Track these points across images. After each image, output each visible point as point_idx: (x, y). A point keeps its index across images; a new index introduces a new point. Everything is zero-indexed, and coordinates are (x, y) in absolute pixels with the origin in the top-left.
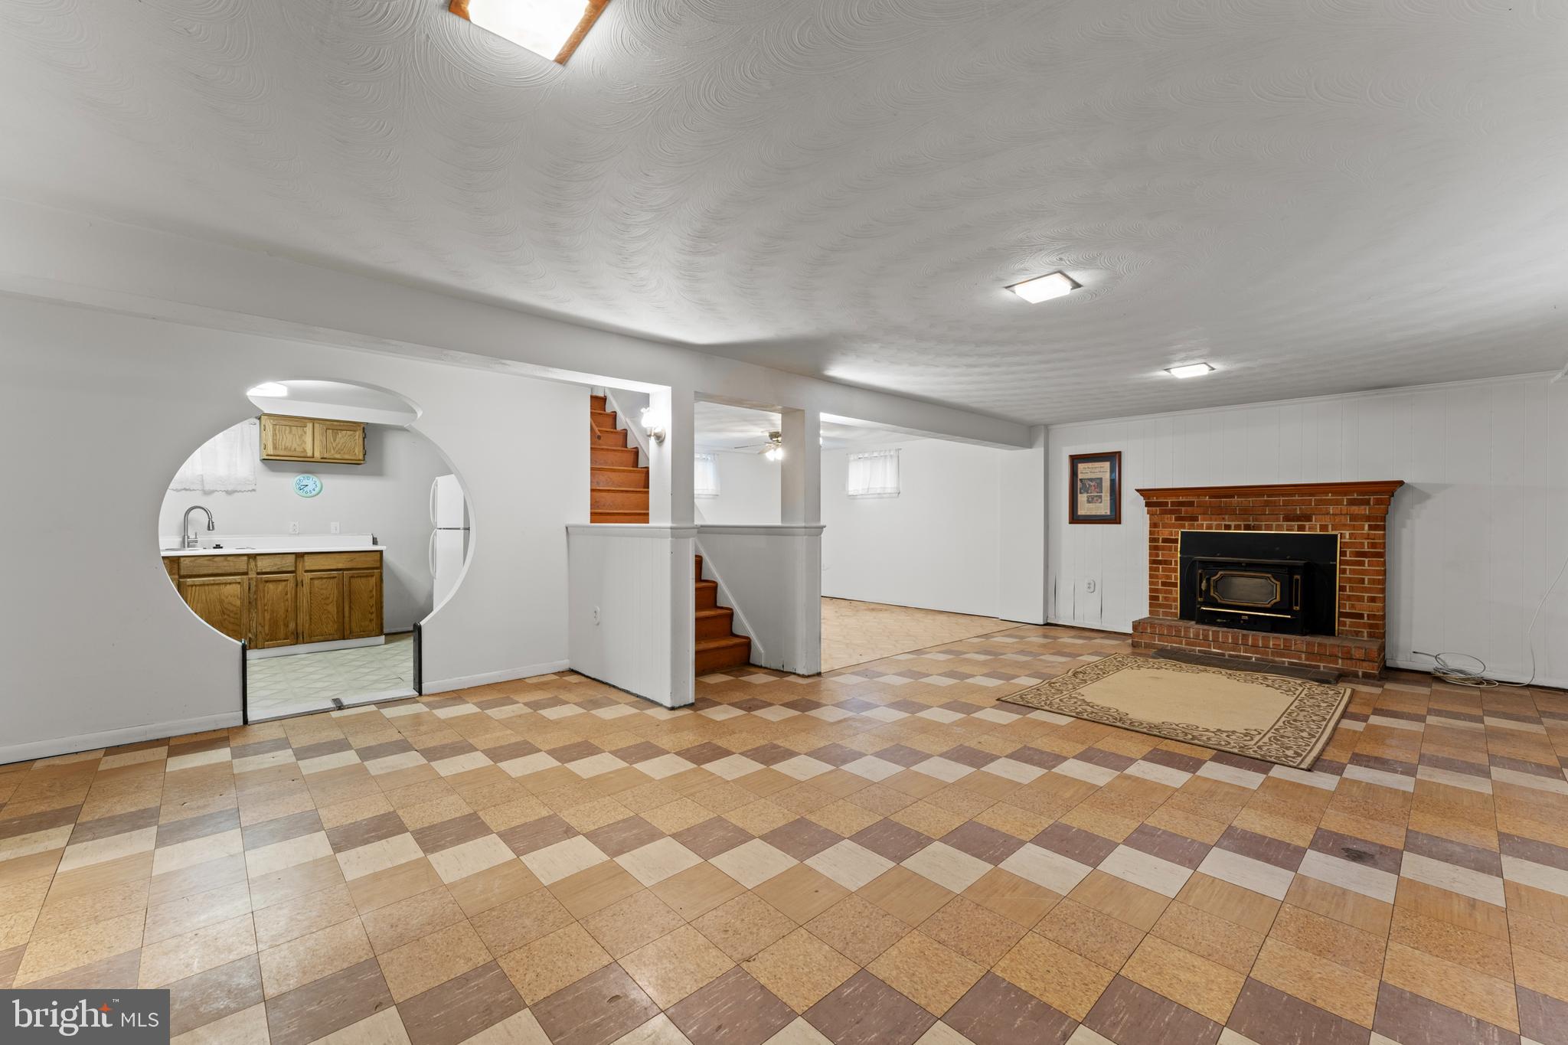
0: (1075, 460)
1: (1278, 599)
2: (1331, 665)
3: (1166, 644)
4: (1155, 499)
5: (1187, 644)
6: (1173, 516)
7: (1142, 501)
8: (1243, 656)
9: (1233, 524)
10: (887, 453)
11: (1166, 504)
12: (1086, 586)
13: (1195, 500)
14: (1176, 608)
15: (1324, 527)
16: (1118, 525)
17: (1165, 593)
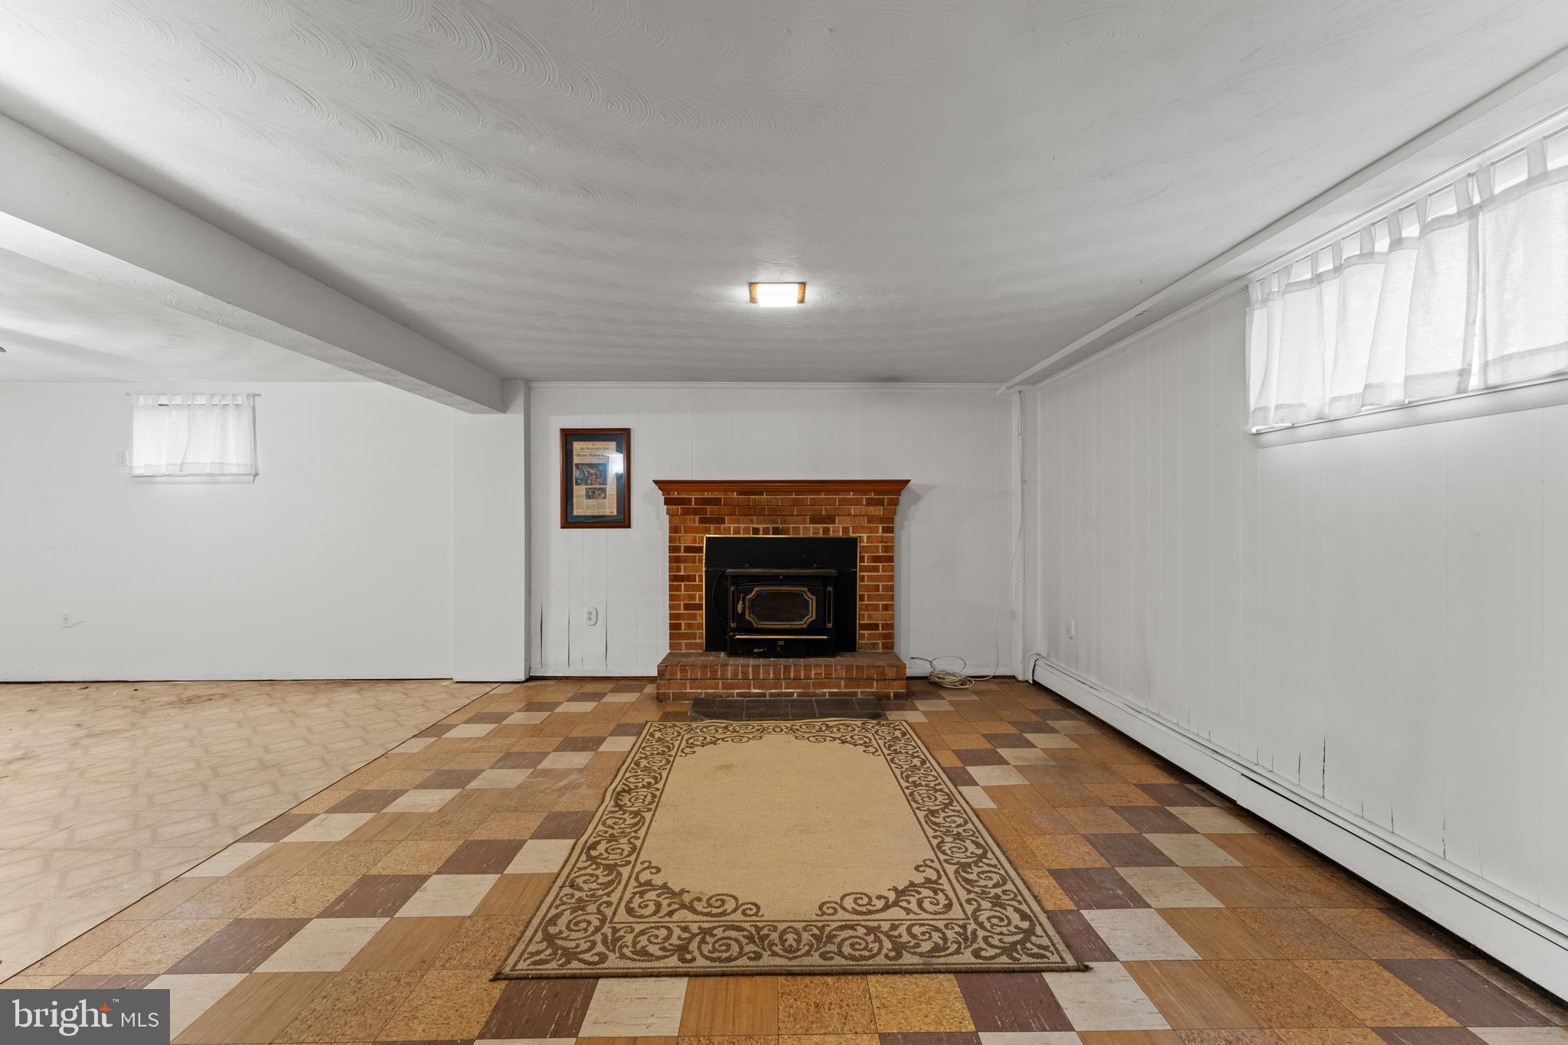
0: (569, 436)
1: (814, 617)
2: (868, 690)
3: (700, 691)
4: (676, 495)
5: (724, 688)
6: (697, 517)
7: (660, 497)
8: (785, 693)
9: (761, 527)
10: (228, 401)
11: (689, 501)
12: (585, 617)
13: (721, 496)
14: (701, 638)
15: (845, 530)
16: (628, 529)
17: (689, 619)
